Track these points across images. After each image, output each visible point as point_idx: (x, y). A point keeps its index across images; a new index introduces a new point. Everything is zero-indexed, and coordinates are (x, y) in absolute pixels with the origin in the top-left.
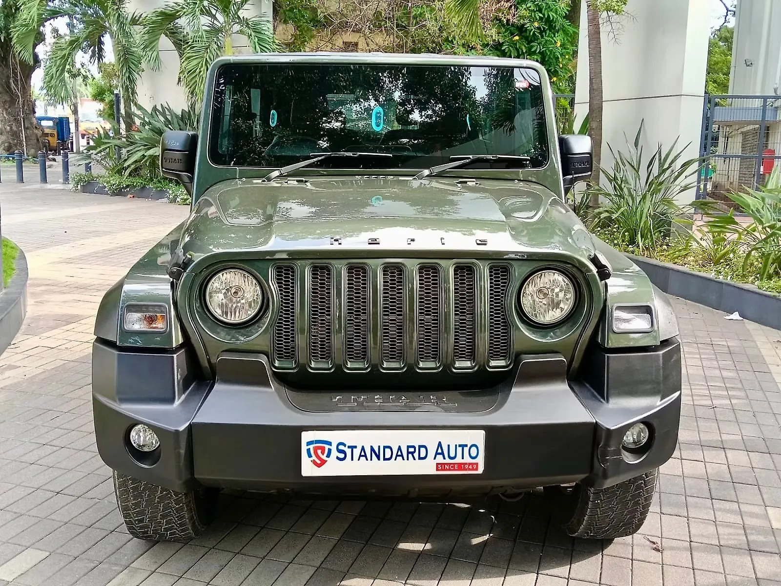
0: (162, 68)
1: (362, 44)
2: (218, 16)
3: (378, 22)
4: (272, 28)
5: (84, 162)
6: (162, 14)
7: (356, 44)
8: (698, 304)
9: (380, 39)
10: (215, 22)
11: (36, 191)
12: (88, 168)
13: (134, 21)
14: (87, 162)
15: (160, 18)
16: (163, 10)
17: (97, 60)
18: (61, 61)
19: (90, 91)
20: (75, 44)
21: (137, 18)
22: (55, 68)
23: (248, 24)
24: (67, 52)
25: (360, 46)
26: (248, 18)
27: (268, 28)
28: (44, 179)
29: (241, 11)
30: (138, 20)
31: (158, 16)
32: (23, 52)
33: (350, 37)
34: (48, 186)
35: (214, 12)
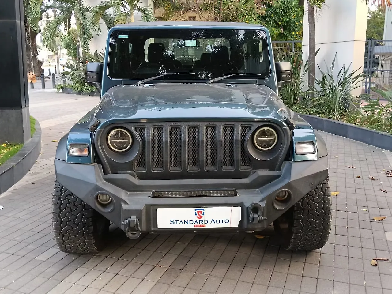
0: (102, 33)
1: (197, 18)
2: (127, 6)
3: (206, 7)
4: (153, 12)
5: (63, 80)
6: (100, 7)
7: (195, 18)
8: (361, 143)
9: (206, 15)
10: (126, 9)
11: (40, 92)
12: (65, 81)
13: (87, 10)
14: (65, 79)
15: (99, 9)
16: (100, 5)
17: (67, 30)
18: (52, 31)
19: (63, 44)
20: (58, 22)
21: (88, 9)
22: (50, 34)
23: (141, 10)
24: (55, 26)
25: (197, 19)
26: (142, 7)
27: (151, 11)
28: (44, 87)
29: (138, 3)
30: (89, 10)
31: (98, 8)
32: (34, 27)
33: (191, 14)
34: (46, 90)
35: (125, 4)
